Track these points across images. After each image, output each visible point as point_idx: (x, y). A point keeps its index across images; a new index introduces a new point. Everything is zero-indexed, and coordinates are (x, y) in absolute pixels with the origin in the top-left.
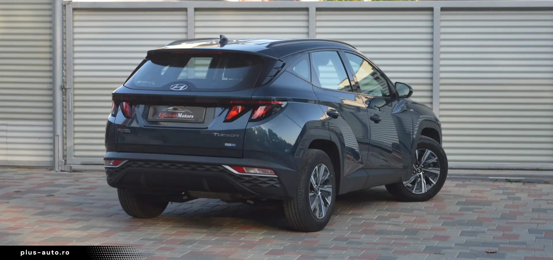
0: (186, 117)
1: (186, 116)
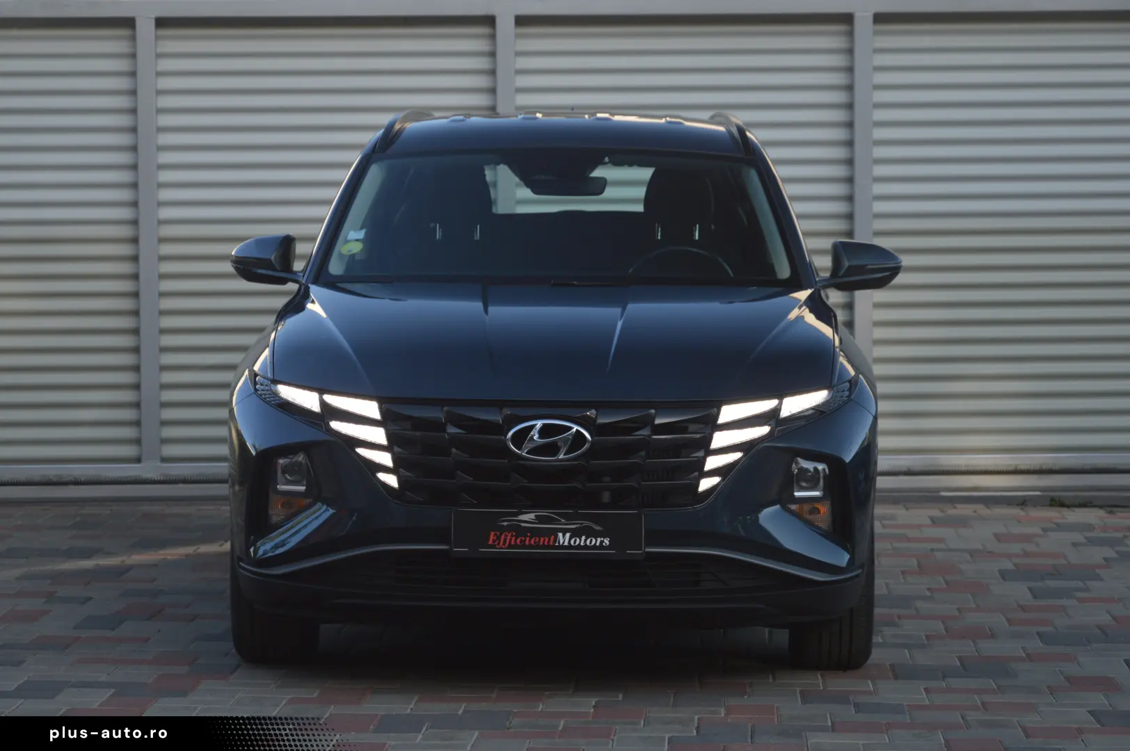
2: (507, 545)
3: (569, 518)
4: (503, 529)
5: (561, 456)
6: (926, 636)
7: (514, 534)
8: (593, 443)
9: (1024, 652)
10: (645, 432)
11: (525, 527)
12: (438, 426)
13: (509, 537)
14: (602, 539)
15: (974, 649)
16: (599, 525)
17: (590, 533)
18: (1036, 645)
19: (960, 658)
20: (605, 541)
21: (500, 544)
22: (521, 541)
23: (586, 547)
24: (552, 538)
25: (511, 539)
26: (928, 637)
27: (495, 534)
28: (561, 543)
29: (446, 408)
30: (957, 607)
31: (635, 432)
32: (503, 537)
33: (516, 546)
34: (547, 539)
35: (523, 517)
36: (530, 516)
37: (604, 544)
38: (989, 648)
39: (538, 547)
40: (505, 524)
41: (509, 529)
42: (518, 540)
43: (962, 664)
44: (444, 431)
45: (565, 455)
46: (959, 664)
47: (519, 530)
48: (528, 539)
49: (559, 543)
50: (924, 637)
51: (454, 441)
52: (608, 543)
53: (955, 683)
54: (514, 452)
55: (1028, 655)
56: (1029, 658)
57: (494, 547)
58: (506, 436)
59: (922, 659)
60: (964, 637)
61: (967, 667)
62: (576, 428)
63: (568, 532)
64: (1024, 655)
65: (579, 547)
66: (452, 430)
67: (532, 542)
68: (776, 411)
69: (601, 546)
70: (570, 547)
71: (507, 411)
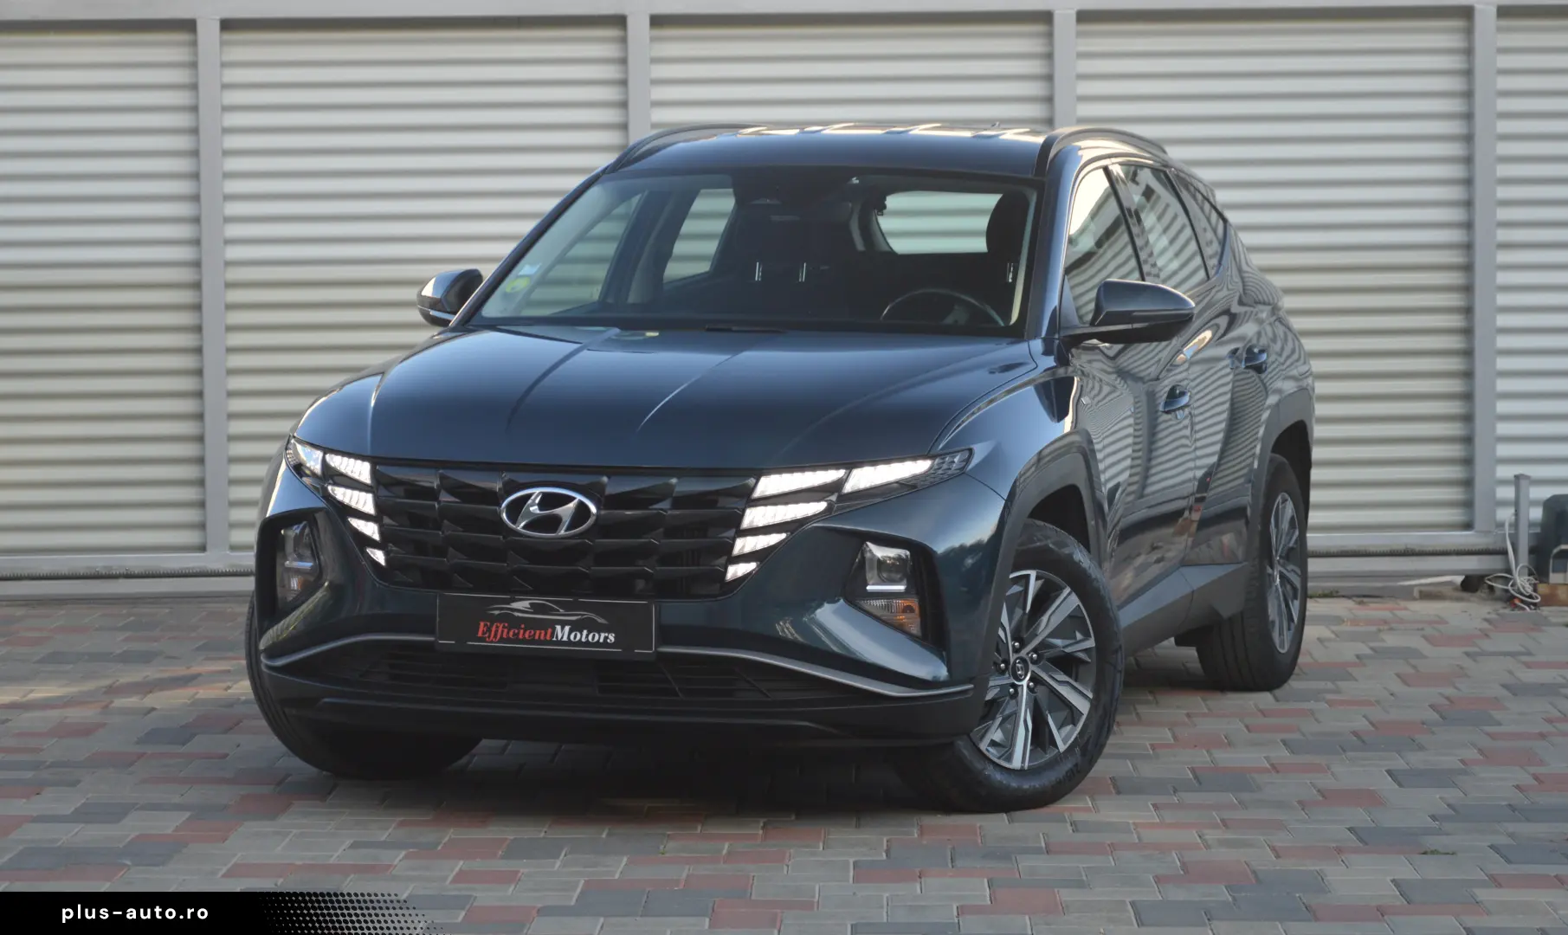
2: (498, 637)
3: (568, 607)
4: (494, 619)
5: (562, 532)
6: (1152, 745)
7: (506, 625)
8: (598, 516)
9: (1268, 762)
10: (665, 505)
11: (518, 617)
12: (431, 494)
13: (500, 629)
14: (607, 635)
15: (1209, 759)
16: (603, 617)
17: (593, 627)
18: (1282, 754)
19: (1193, 770)
20: (610, 636)
21: (491, 637)
22: (514, 634)
23: (587, 644)
24: (550, 630)
25: (502, 632)
26: (1153, 747)
27: (485, 625)
28: (559, 638)
29: (441, 471)
30: (1185, 712)
31: (652, 504)
32: (494, 629)
33: (508, 640)
34: (543, 632)
35: (515, 605)
36: (523, 605)
37: (608, 641)
38: (1225, 757)
39: (532, 641)
40: (497, 612)
41: (500, 618)
42: (511, 633)
43: (1196, 777)
44: (436, 498)
45: (567, 530)
46: (1191, 776)
47: (511, 620)
48: (522, 631)
49: (557, 637)
50: (1149, 747)
51: (446, 512)
52: (613, 640)
53: (1190, 798)
54: (507, 526)
55: (1272, 765)
56: (1275, 768)
57: (482, 639)
58: (501, 506)
59: (1148, 770)
60: (1196, 746)
61: (1201, 780)
62: (579, 497)
63: (568, 625)
64: (1268, 766)
65: (580, 643)
66: (445, 498)
67: (527, 636)
68: (839, 484)
69: (605, 644)
70: (569, 643)
71: (507, 476)
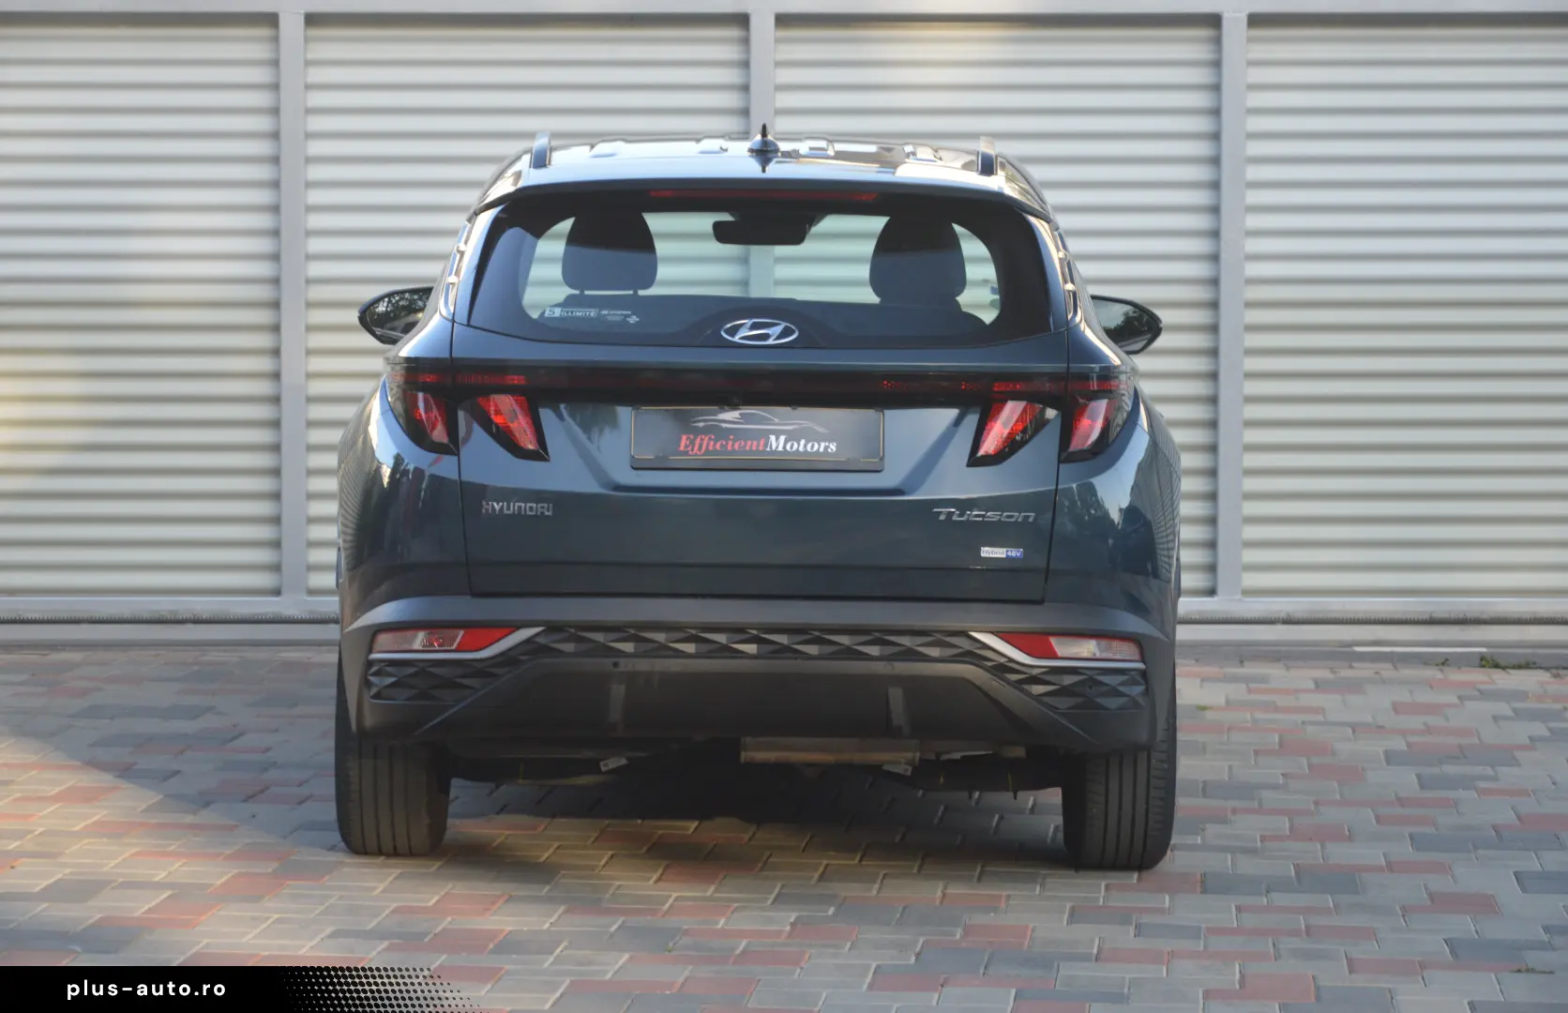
0: (806, 451)
1: (805, 446)
